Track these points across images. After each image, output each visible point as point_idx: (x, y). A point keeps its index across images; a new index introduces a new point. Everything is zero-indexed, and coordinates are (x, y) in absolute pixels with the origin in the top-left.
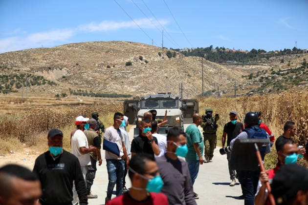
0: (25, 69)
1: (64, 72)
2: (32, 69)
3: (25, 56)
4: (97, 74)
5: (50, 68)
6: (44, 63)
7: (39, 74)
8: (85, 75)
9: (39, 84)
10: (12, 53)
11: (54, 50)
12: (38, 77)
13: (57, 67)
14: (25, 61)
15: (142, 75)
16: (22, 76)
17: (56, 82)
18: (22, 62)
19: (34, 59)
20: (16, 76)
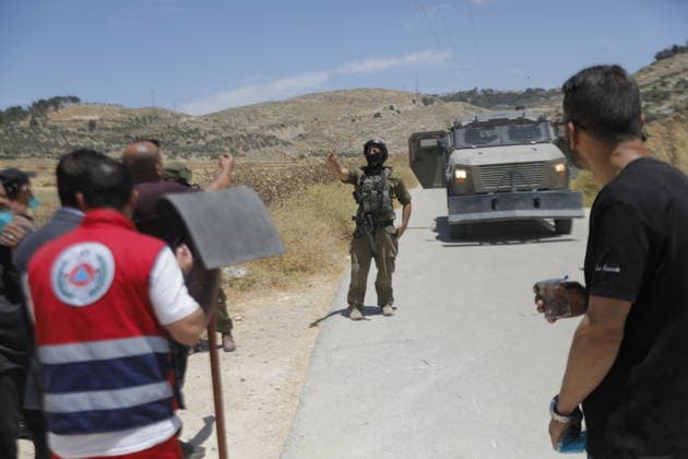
0: (252, 128)
1: (301, 130)
2: (261, 127)
3: (252, 112)
4: (340, 130)
5: (283, 126)
6: (275, 120)
7: (270, 132)
8: (326, 132)
9: (271, 145)
10: (234, 109)
11: (286, 103)
12: (270, 137)
13: (291, 124)
14: (252, 118)
15: (394, 128)
16: (250, 136)
17: (292, 142)
18: (249, 119)
19: (264, 116)
20: (242, 136)
